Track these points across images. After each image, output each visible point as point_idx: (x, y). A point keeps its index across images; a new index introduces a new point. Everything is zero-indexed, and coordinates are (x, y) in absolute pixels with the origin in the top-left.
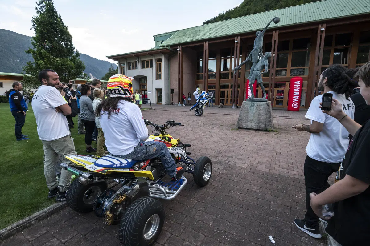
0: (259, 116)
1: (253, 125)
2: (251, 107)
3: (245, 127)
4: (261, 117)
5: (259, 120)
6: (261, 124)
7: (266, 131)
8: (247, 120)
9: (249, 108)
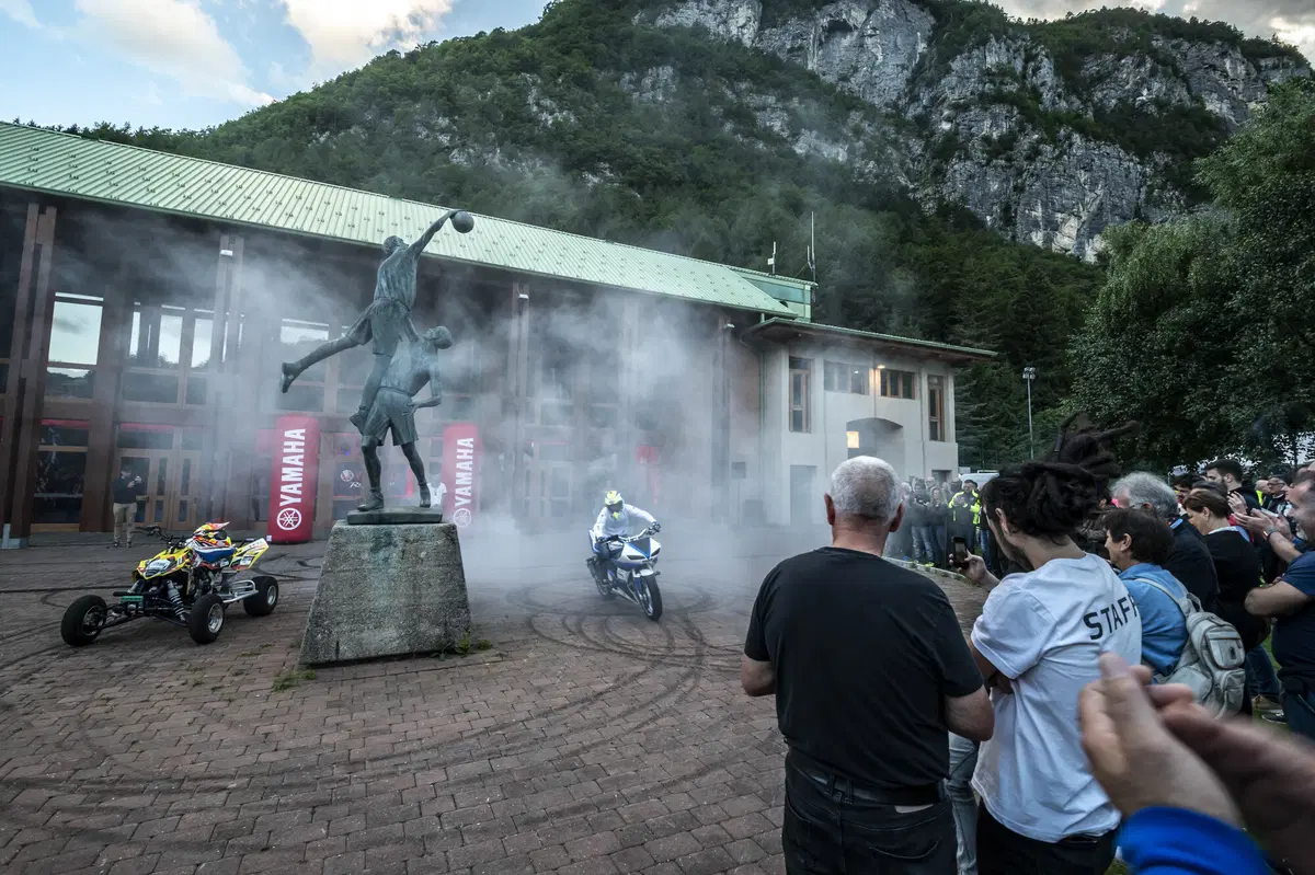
0: (414, 588)
1: (388, 637)
2: (375, 550)
3: (349, 655)
4: (424, 592)
5: (413, 610)
6: (424, 627)
7: (450, 651)
8: (358, 618)
9: (365, 556)
